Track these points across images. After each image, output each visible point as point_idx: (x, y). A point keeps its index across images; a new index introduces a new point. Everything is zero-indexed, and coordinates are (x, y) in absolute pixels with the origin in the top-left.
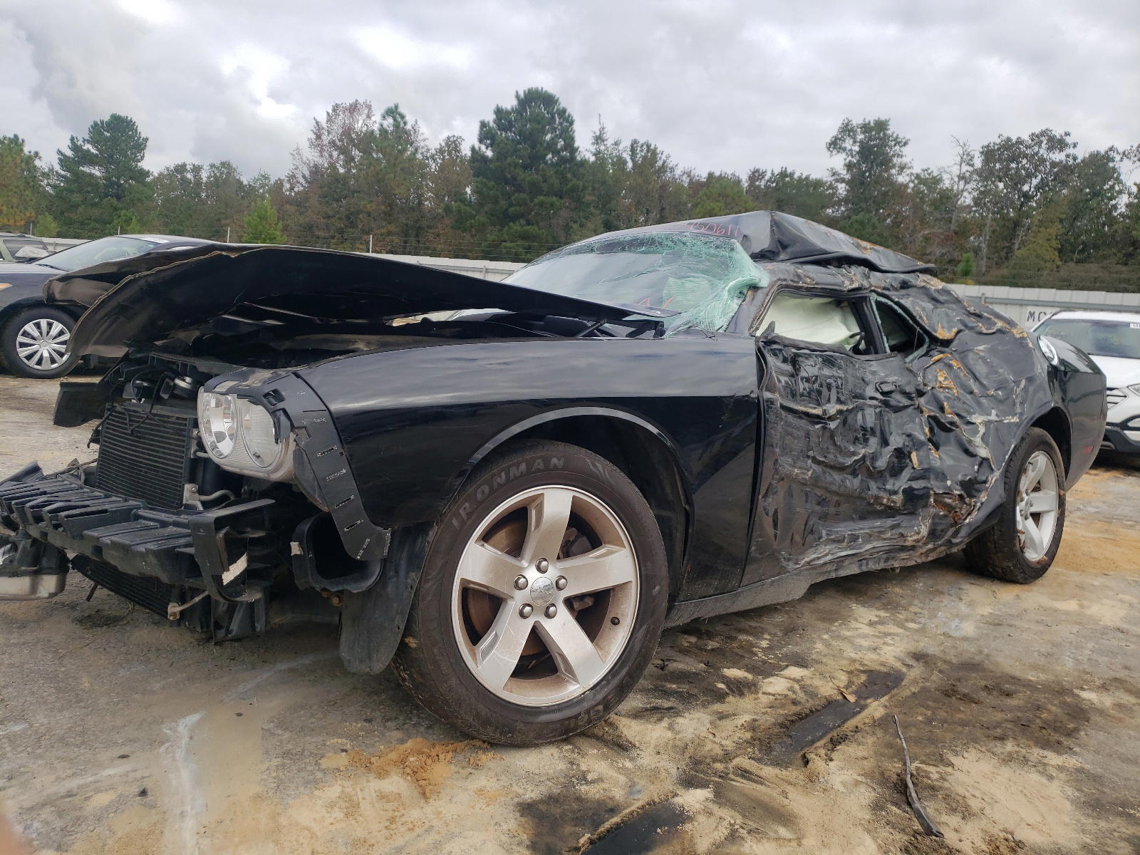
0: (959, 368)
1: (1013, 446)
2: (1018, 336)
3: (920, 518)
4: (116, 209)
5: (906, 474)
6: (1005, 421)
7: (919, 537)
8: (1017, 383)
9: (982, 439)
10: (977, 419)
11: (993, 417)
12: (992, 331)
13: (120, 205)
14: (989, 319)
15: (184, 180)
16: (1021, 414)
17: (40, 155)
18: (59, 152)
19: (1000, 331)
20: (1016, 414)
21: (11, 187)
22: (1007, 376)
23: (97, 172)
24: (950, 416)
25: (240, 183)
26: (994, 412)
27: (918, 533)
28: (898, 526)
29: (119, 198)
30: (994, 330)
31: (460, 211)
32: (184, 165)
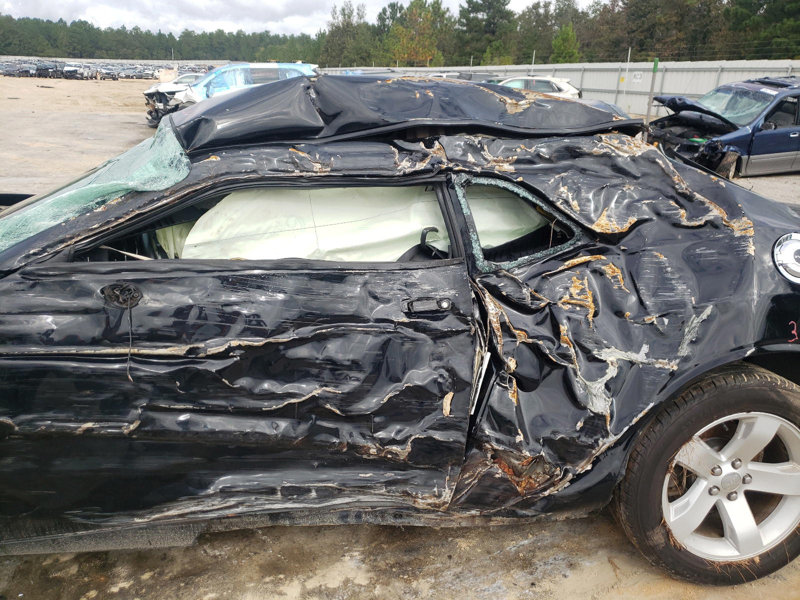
0: (614, 277)
1: (652, 405)
2: (737, 234)
3: (448, 478)
4: (490, 41)
5: (429, 420)
6: (657, 366)
7: (437, 501)
8: (698, 310)
9: (607, 386)
10: (612, 355)
11: (640, 357)
12: (697, 223)
13: (493, 38)
14: (703, 203)
15: (538, 15)
16: (686, 359)
17: (450, 9)
18: (461, 6)
19: (712, 224)
20: (676, 358)
21: (425, 35)
22: (687, 298)
23: (480, 16)
24: (565, 345)
25: (577, 11)
26: (645, 348)
27: (439, 496)
28: (405, 482)
29: (493, 33)
30: (702, 223)
31: (737, 13)
32: (538, 4)
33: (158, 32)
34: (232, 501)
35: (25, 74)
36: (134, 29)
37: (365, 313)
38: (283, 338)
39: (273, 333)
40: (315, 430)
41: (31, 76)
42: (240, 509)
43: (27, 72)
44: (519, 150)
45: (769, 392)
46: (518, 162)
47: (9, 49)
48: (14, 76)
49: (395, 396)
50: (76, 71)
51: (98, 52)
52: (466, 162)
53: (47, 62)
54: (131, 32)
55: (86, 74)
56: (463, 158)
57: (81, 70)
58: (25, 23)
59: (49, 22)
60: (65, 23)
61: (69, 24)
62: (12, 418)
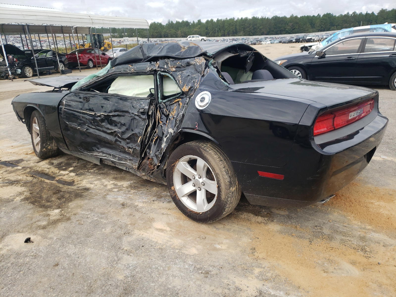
5: (136, 143)
24: (166, 127)
33: (366, 12)
34: (104, 155)
35: (290, 42)
36: (353, 13)
37: (130, 111)
38: (111, 114)
39: (109, 113)
40: (116, 140)
41: (293, 42)
42: (106, 158)
43: (292, 41)
44: (177, 64)
45: (197, 149)
46: (177, 67)
47: (294, 31)
48: (286, 43)
49: (131, 135)
50: (311, 39)
51: (333, 28)
52: (164, 68)
53: (301, 35)
54: (351, 15)
55: (316, 40)
56: (163, 67)
57: (313, 38)
58: (303, 19)
59: (314, 16)
60: (320, 16)
61: (322, 16)
62: (68, 122)
